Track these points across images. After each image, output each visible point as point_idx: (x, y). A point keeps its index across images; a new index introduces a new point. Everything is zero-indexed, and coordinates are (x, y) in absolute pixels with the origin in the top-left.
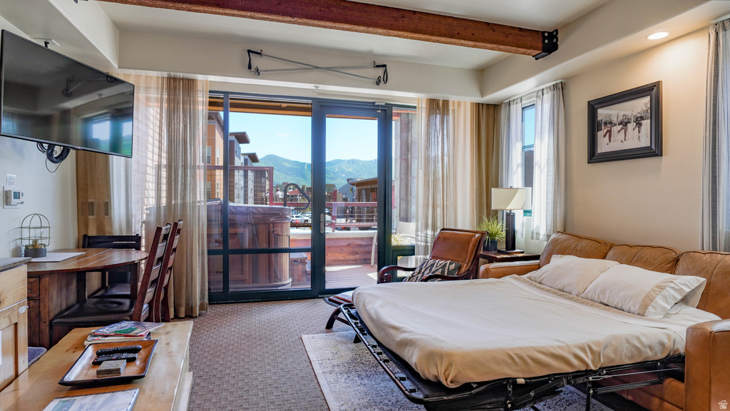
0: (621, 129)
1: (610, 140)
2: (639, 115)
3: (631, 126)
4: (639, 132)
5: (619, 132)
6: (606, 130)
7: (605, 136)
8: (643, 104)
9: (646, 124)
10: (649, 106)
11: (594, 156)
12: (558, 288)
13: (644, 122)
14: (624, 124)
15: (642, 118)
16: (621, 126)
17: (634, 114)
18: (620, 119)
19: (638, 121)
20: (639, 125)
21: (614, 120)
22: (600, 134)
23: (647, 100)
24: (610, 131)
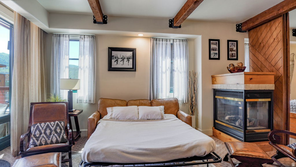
0: (122, 61)
1: (117, 63)
2: (128, 57)
3: (125, 60)
4: (128, 63)
5: (121, 61)
6: (115, 60)
7: (115, 62)
8: (130, 54)
9: (131, 60)
10: (132, 55)
11: (111, 69)
12: (128, 119)
13: (130, 60)
14: (123, 59)
15: (129, 58)
16: (122, 59)
17: (127, 56)
18: (121, 57)
19: (128, 59)
20: (129, 61)
21: (119, 57)
22: (113, 61)
23: (131, 53)
24: (117, 60)
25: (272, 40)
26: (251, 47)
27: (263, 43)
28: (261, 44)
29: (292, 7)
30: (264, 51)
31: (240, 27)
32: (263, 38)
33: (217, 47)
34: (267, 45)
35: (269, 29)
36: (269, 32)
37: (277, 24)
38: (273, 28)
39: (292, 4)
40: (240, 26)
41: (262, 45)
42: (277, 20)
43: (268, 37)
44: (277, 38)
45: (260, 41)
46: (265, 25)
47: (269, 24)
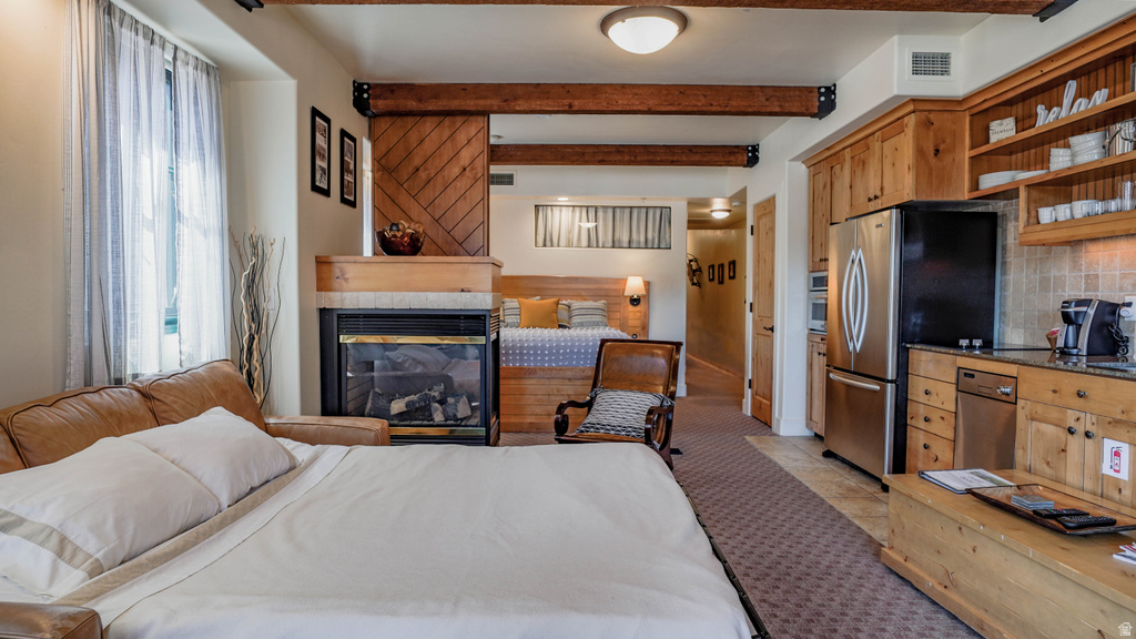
25: (456, 171)
26: (379, 170)
27: (425, 169)
28: (418, 170)
29: (538, 108)
30: (428, 194)
31: (365, 96)
32: (428, 155)
33: (326, 147)
34: (439, 178)
35: (447, 133)
36: (449, 144)
37: (473, 131)
38: (462, 137)
39: (538, 103)
40: (366, 91)
41: (423, 175)
42: (472, 118)
43: (446, 159)
44: (473, 169)
45: (417, 161)
46: (436, 119)
47: (448, 121)
